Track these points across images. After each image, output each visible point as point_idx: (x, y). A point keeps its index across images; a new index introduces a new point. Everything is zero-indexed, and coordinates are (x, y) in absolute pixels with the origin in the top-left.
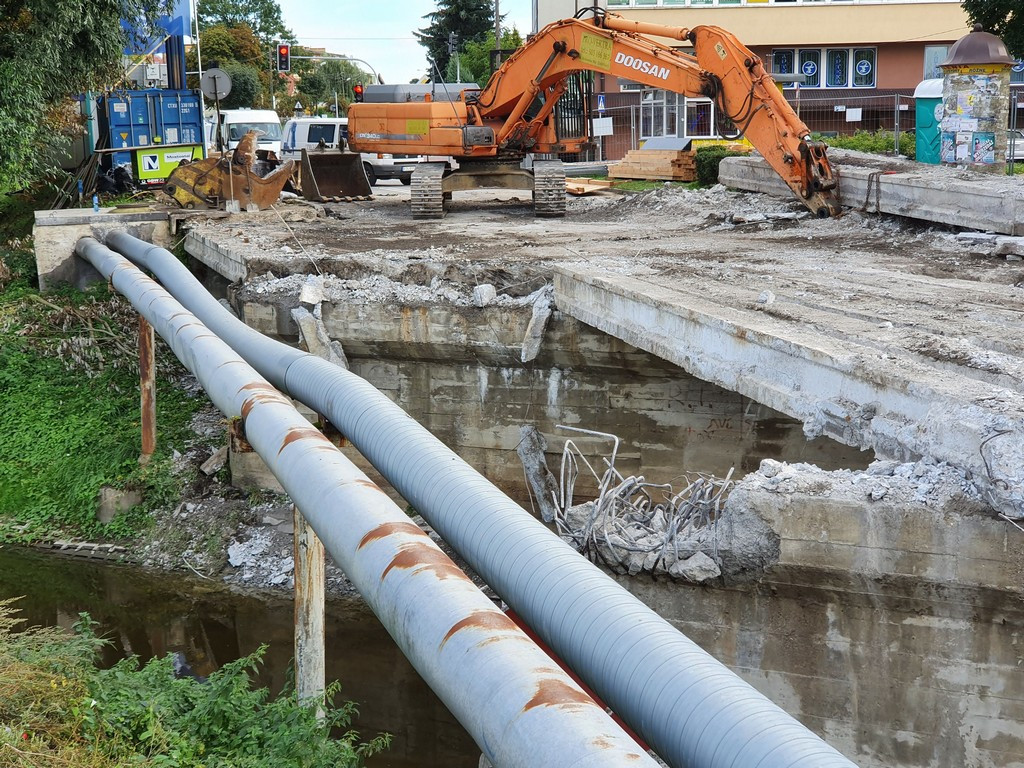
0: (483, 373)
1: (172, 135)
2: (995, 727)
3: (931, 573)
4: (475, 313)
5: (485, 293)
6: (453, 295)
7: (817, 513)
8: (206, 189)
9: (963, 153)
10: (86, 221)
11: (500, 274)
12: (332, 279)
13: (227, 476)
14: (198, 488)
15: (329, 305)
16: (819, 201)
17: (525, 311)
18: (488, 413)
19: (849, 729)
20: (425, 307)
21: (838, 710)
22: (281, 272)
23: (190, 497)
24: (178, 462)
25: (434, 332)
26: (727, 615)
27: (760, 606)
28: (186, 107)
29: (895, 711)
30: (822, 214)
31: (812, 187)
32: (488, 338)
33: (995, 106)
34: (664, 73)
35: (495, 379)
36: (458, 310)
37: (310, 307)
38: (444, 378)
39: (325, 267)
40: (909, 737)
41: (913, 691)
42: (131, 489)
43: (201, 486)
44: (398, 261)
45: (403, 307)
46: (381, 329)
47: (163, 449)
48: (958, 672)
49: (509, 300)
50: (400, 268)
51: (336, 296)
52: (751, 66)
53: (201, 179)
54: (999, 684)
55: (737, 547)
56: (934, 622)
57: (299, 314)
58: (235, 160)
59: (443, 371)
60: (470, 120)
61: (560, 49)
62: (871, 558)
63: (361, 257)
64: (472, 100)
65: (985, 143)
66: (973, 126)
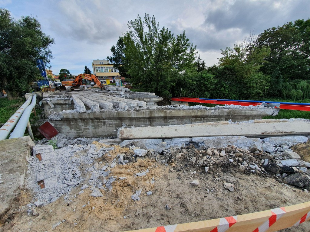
0: (68, 105)
1: (46, 85)
2: (84, 127)
3: (75, 117)
4: (65, 100)
5: (66, 98)
6: (63, 99)
7: (66, 114)
8: (46, 90)
9: (117, 85)
10: (31, 94)
11: (68, 96)
12: (51, 98)
13: (44, 117)
14: (41, 118)
15: (51, 100)
16: (103, 89)
17: (70, 100)
18: (69, 109)
19: (74, 129)
20: (61, 100)
21: (73, 128)
22: (46, 98)
23: (40, 119)
24: (39, 116)
25: (62, 102)
26: (63, 123)
27: (66, 121)
28: (47, 82)
29: (77, 128)
30: (103, 90)
31: (102, 88)
32: (67, 102)
33: (119, 81)
34: (89, 79)
35: (69, 106)
36: (64, 100)
37: (49, 101)
38: (64, 106)
39: (51, 97)
40: (78, 129)
41: (78, 126)
42: (34, 119)
43: (42, 118)
44: (58, 96)
45: (58, 100)
46: (57, 102)
47: (37, 115)
48: (81, 124)
49: (68, 99)
50: (58, 97)
51: (52, 99)
52: (96, 78)
53: (45, 89)
54: (83, 125)
55: (61, 117)
56: (78, 121)
57: (48, 101)
58: (49, 87)
59: (64, 105)
60: (73, 83)
61: (80, 76)
62: (71, 117)
63: (54, 96)
64: (73, 81)
65: (119, 84)
66: (118, 83)
